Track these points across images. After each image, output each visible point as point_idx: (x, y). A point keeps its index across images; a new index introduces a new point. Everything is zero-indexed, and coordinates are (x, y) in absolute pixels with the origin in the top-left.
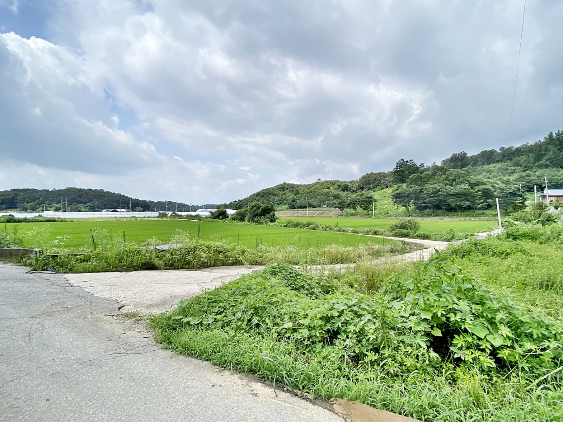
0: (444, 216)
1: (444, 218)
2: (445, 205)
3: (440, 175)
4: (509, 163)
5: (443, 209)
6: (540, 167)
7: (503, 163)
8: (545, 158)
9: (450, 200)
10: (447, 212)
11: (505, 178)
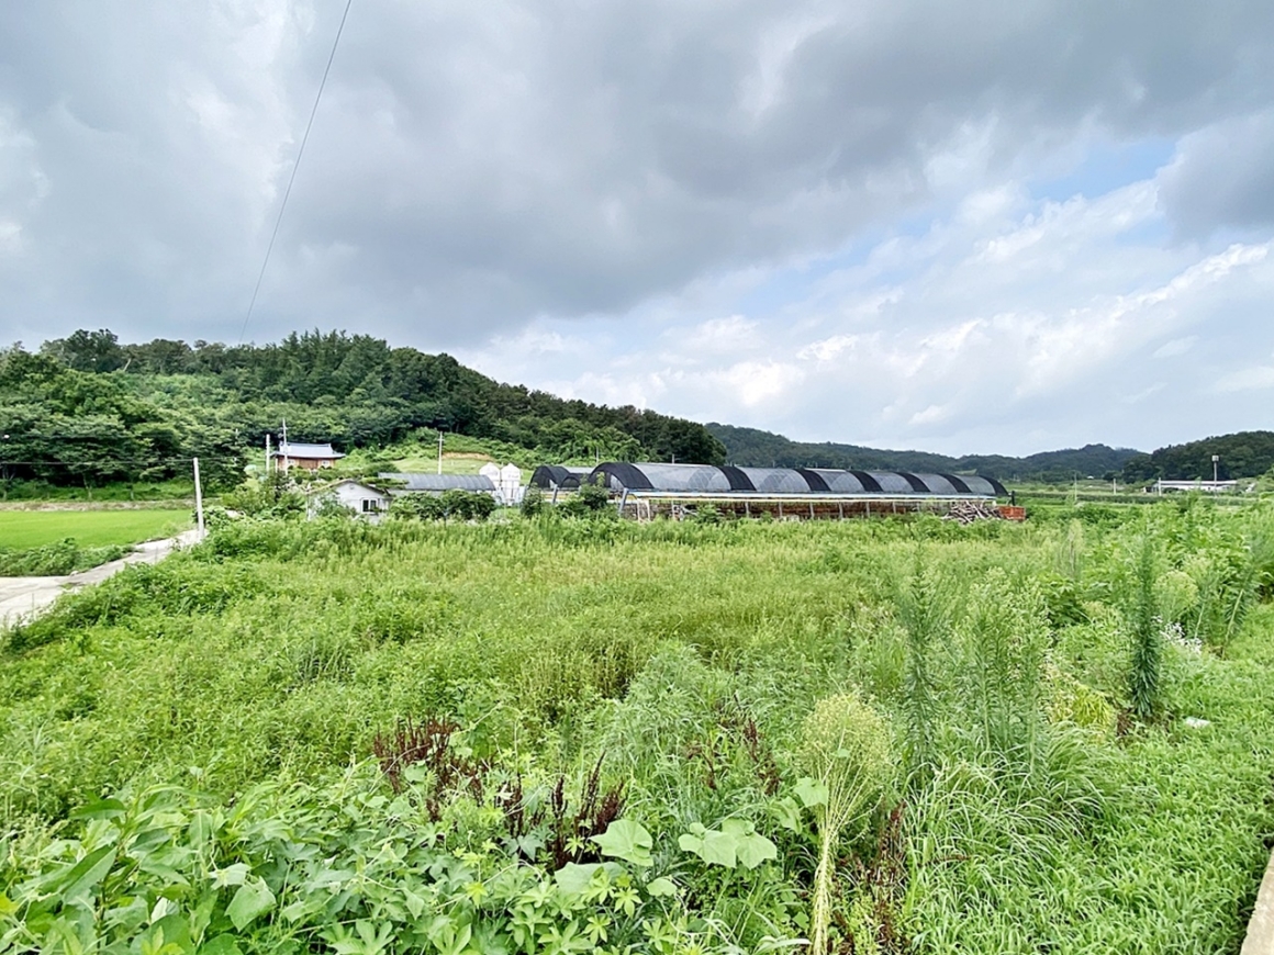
0: (43, 499)
1: (44, 503)
2: (46, 468)
3: (38, 383)
4: (214, 378)
5: (41, 478)
6: (274, 396)
7: (201, 377)
8: (283, 379)
9: (64, 455)
10: (52, 487)
11: (206, 411)
